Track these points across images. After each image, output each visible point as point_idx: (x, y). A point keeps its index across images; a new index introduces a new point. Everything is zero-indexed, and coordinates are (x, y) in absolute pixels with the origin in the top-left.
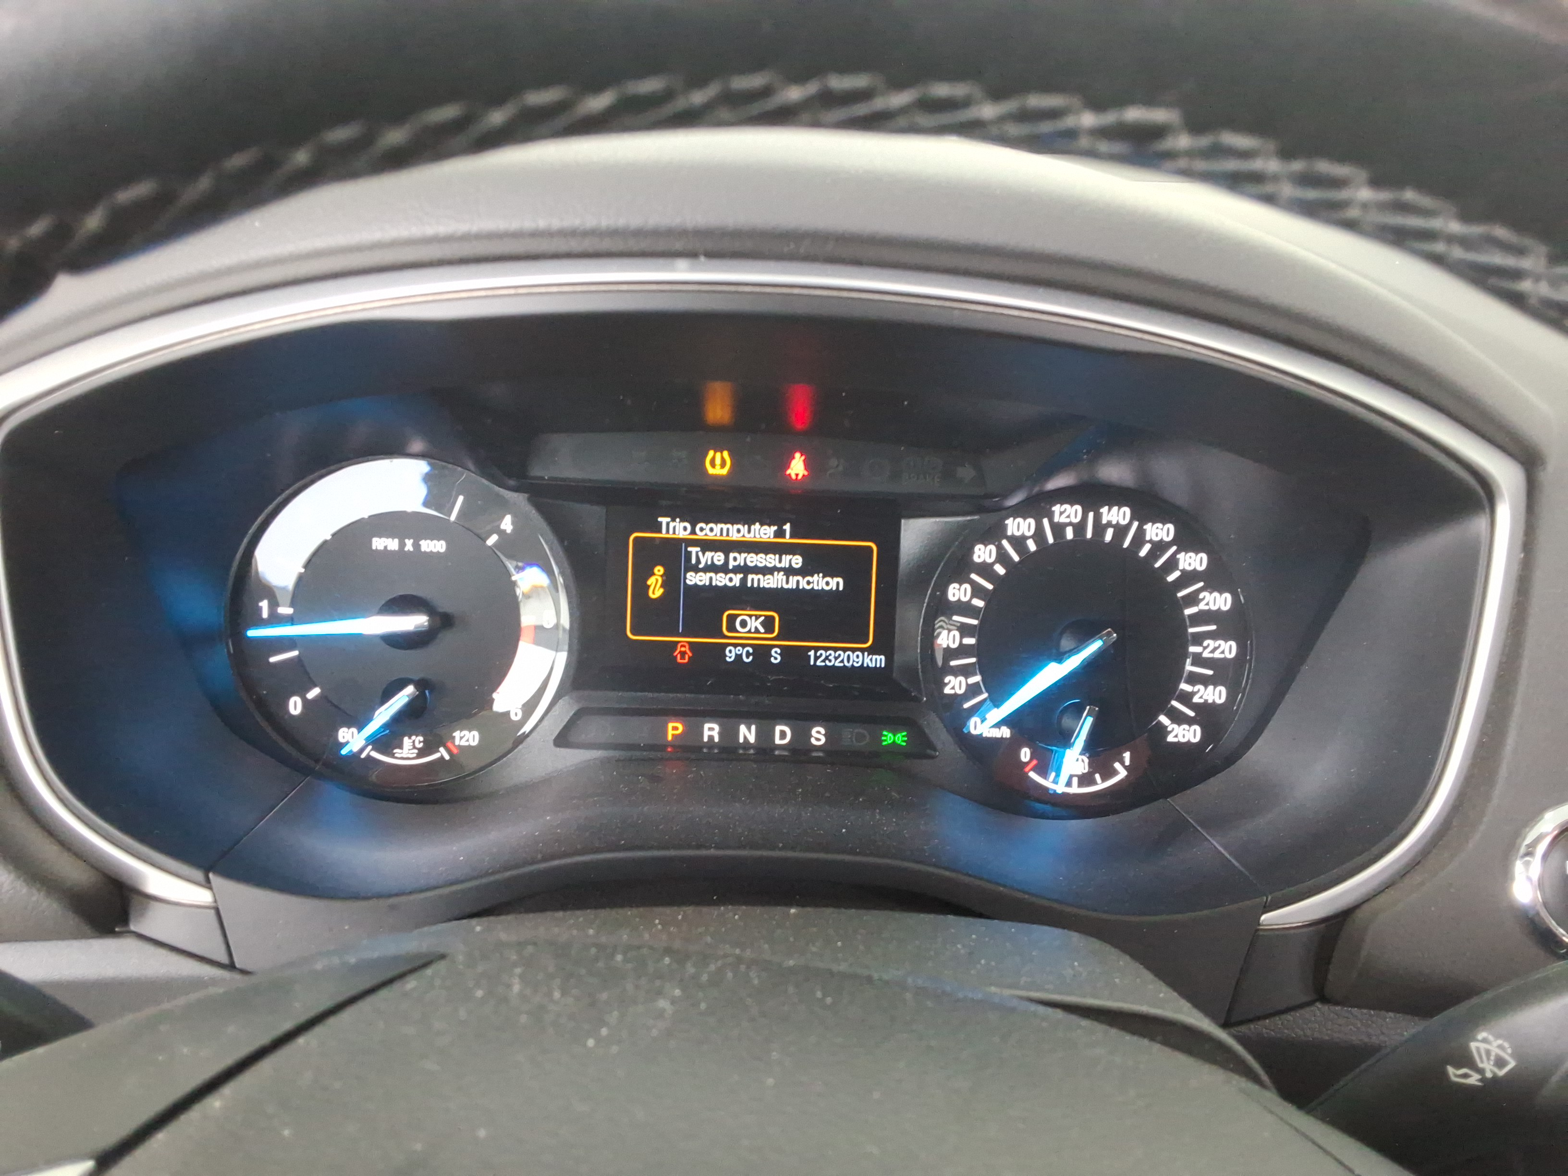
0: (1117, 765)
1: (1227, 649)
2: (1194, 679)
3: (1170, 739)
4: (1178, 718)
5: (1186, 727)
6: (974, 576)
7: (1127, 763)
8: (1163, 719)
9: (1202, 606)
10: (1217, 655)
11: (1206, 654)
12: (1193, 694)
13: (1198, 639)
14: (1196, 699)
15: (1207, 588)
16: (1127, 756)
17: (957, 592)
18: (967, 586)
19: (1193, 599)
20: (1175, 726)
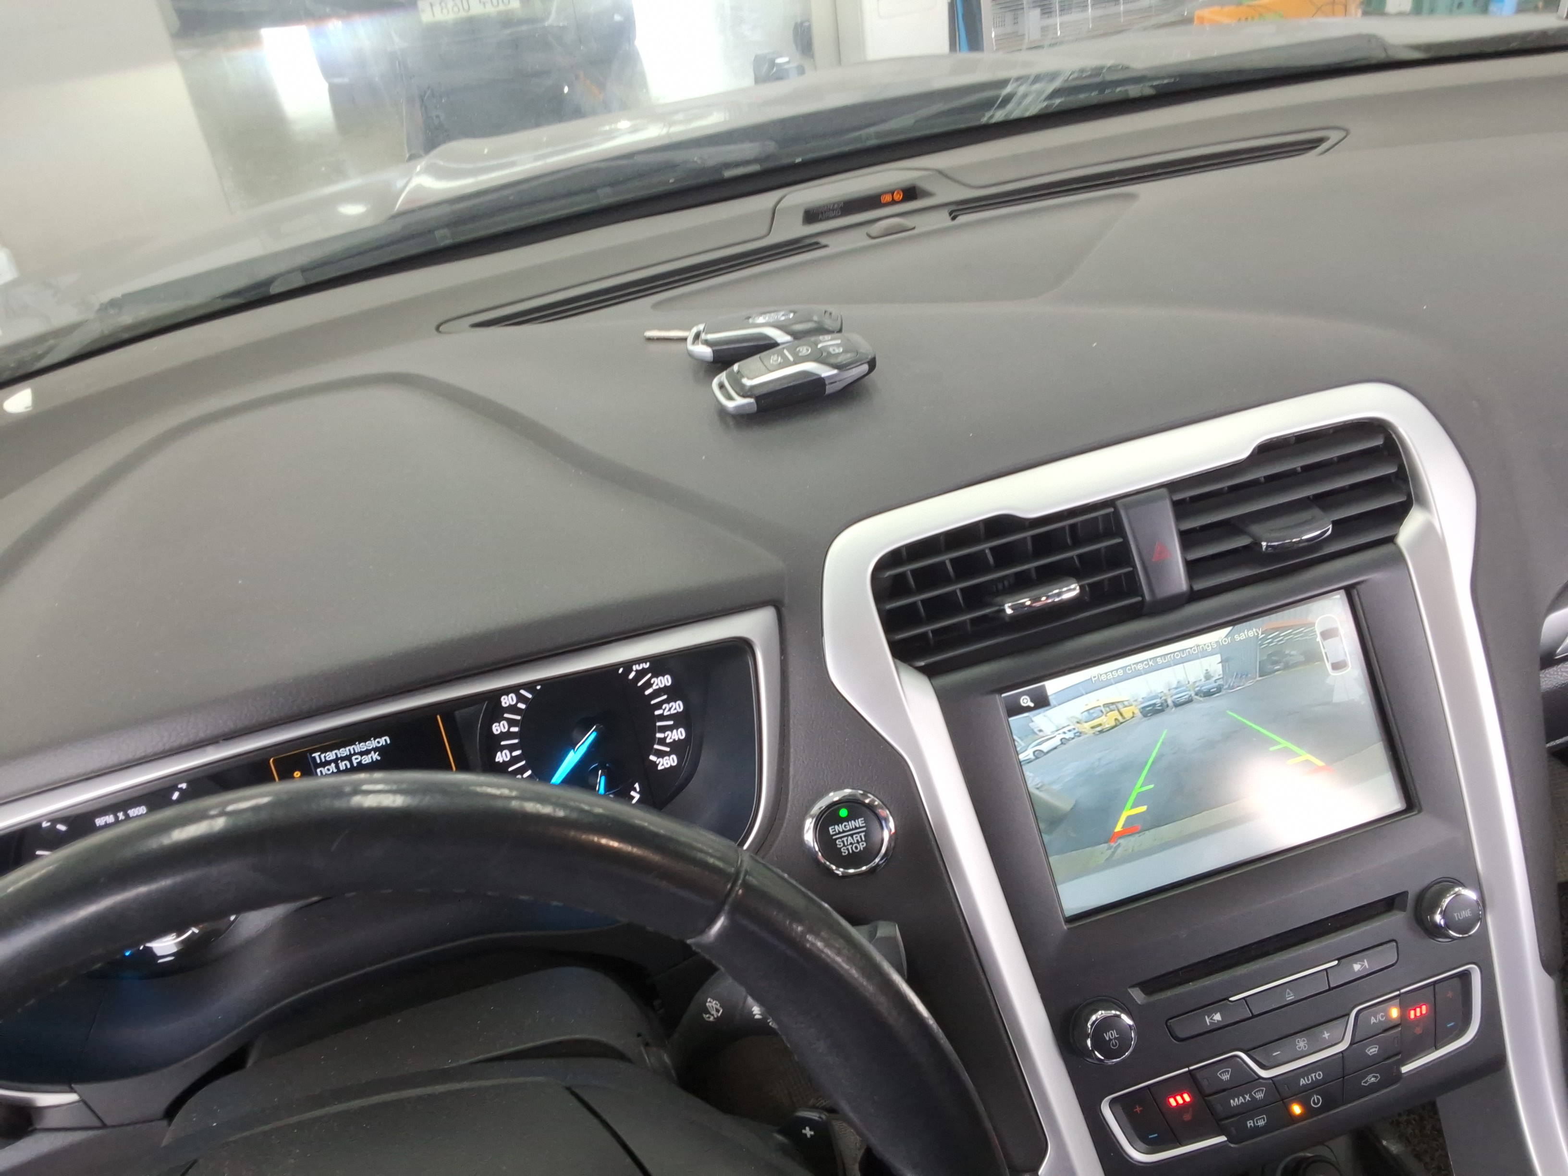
0: (633, 793)
1: (678, 707)
2: (663, 729)
3: (660, 768)
4: (661, 754)
5: (667, 758)
6: (506, 715)
7: (638, 790)
8: (652, 758)
9: (655, 687)
10: (673, 711)
11: (666, 713)
12: (665, 738)
13: (659, 706)
14: (668, 741)
15: (656, 675)
16: (637, 786)
17: (498, 728)
18: (504, 723)
19: (648, 684)
20: (660, 759)
